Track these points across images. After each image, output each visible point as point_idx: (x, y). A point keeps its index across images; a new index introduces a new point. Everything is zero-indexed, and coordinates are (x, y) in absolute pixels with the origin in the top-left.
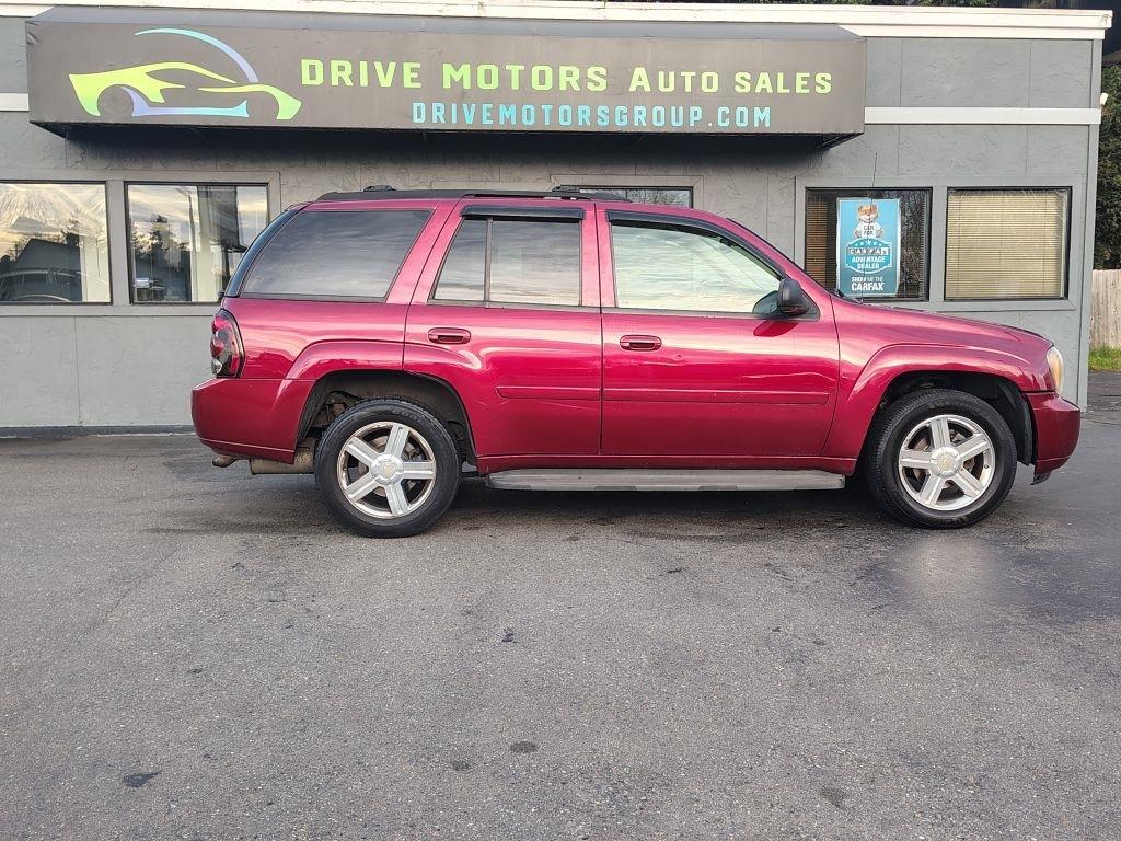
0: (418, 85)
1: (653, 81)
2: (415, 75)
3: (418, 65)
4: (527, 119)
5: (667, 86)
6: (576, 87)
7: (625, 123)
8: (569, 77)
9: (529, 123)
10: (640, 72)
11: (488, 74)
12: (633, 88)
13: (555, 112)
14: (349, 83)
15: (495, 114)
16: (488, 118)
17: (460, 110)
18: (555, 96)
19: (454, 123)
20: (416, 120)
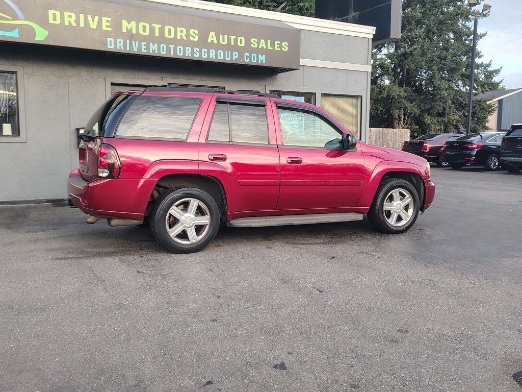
0: (110, 29)
1: (218, 39)
2: (109, 24)
3: (110, 19)
4: (163, 51)
5: (224, 41)
6: (185, 38)
7: (206, 57)
8: (181, 33)
9: (163, 53)
10: (212, 34)
11: (144, 27)
12: (209, 41)
13: (175, 49)
14: (74, 24)
15: (148, 48)
16: (144, 49)
17: (131, 44)
18: (176, 42)
19: (128, 50)
20: (109, 47)
